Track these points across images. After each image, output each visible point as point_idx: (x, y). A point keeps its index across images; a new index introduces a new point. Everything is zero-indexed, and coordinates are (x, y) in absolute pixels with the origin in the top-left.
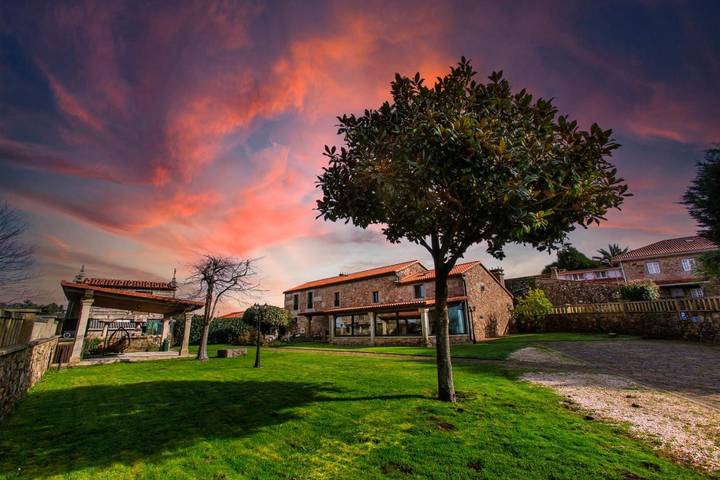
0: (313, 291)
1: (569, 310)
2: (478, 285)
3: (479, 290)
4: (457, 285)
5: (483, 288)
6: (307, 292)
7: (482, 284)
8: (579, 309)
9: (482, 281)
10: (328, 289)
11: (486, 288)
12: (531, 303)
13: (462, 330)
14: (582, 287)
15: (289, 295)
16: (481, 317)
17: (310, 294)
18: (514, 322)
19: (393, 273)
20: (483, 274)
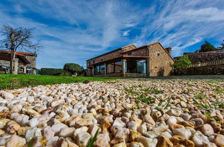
0: (95, 59)
1: (199, 65)
2: (157, 53)
3: (157, 55)
4: (145, 51)
5: (159, 54)
6: (93, 60)
7: (159, 53)
8: (204, 64)
9: (159, 51)
10: (99, 58)
11: (160, 54)
12: (181, 61)
13: (145, 72)
14: (208, 56)
15: (88, 62)
16: (156, 68)
17: (94, 60)
18: (173, 71)
19: (121, 49)
20: (159, 48)
